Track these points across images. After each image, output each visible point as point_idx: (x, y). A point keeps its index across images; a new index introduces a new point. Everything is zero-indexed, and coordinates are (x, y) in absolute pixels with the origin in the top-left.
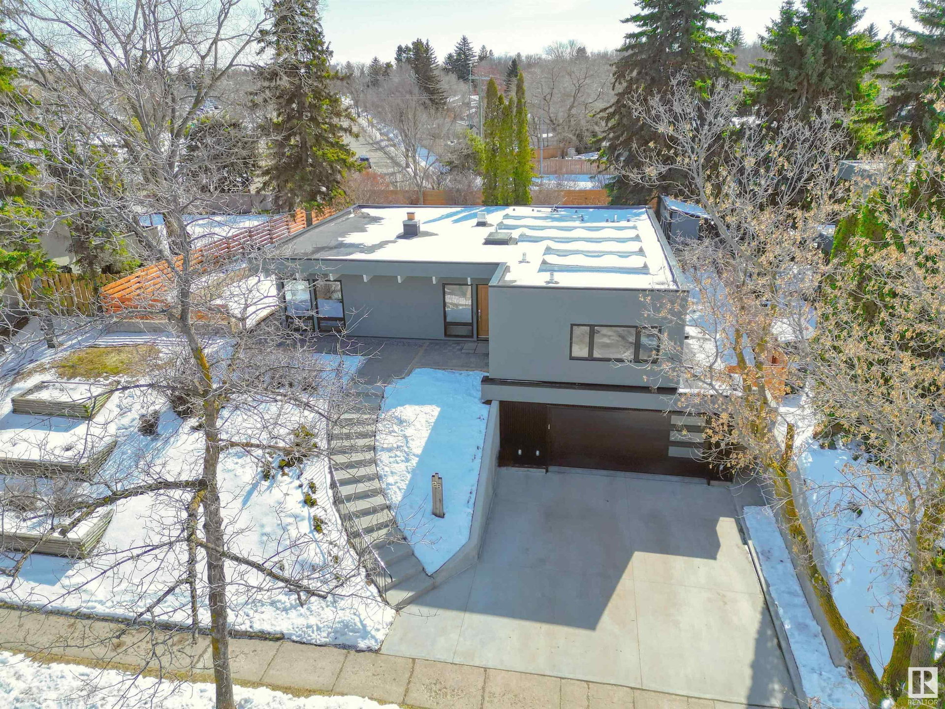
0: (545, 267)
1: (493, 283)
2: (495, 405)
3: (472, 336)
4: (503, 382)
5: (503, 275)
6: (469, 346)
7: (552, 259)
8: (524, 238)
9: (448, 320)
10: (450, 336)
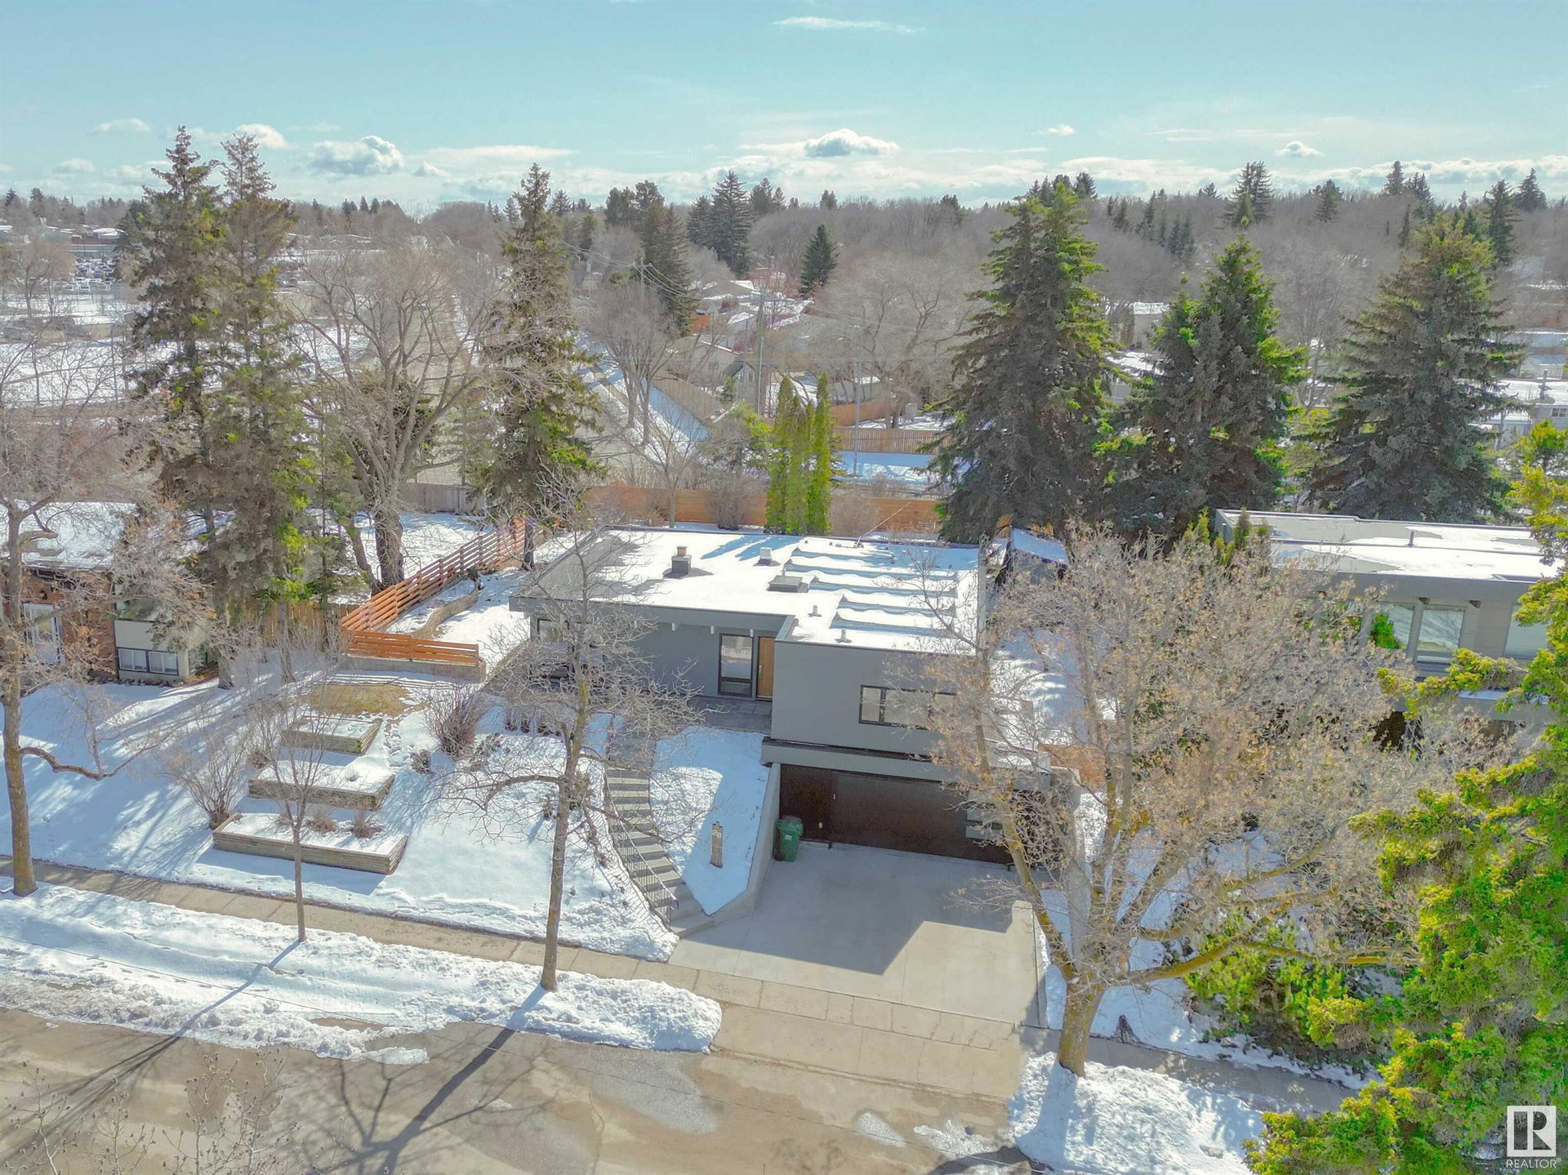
0: (838, 623)
1: (780, 637)
2: (776, 769)
3: (750, 696)
4: (786, 743)
5: (791, 630)
6: (747, 706)
7: (848, 614)
8: (816, 585)
9: (723, 675)
10: (724, 694)
